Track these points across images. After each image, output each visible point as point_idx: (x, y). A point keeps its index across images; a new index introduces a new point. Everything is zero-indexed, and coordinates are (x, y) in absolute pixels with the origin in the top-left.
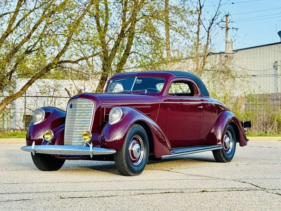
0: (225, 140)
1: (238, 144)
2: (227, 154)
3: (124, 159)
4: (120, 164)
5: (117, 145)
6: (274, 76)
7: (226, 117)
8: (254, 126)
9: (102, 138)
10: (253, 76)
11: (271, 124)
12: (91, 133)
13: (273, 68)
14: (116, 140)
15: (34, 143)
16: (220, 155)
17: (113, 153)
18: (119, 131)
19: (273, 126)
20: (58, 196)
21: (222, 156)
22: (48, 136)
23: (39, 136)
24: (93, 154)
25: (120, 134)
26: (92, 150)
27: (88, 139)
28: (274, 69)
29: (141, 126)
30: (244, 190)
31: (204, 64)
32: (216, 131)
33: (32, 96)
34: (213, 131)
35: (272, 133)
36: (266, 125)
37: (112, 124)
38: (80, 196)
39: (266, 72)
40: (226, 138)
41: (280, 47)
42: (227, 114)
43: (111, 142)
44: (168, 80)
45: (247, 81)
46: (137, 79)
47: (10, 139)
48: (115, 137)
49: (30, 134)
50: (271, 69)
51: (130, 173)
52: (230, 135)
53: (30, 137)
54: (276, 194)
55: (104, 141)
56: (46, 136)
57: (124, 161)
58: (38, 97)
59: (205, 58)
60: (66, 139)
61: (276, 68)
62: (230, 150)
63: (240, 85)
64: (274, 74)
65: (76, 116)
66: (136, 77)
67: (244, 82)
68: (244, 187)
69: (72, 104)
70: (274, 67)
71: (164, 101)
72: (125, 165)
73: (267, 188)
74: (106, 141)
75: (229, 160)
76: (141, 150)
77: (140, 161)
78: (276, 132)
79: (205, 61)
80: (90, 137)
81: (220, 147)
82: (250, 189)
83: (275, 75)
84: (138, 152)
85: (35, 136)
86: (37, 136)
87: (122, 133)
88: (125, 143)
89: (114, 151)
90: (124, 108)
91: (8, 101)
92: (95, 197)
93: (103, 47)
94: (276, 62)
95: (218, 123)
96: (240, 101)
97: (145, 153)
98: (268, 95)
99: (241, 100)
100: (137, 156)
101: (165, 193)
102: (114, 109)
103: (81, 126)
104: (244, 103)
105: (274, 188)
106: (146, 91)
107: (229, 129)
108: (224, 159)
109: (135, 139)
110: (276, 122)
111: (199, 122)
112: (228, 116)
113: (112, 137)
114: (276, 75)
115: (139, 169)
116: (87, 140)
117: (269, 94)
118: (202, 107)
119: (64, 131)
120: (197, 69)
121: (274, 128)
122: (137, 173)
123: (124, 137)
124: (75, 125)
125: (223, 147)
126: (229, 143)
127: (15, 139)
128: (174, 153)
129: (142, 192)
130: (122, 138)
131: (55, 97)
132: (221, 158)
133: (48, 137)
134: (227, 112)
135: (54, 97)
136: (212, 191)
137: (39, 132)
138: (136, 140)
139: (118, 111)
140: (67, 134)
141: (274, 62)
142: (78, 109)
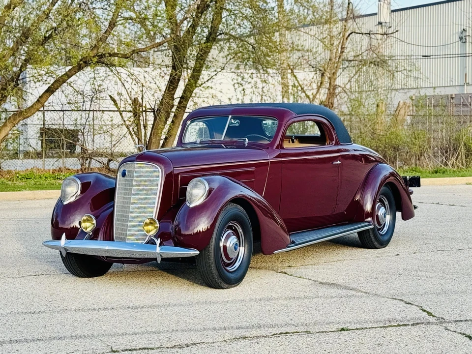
0: (378, 212)
1: (399, 214)
2: (381, 235)
3: (212, 263)
4: (206, 272)
5: (201, 241)
6: (461, 57)
7: (380, 173)
8: (427, 154)
9: (176, 229)
10: (425, 56)
11: (455, 149)
12: (157, 221)
13: (458, 41)
14: (200, 231)
15: (64, 236)
16: (370, 237)
17: (195, 255)
18: (203, 217)
19: (458, 155)
20: (107, 345)
21: (373, 240)
22: (87, 224)
23: (72, 223)
24: (161, 256)
25: (206, 222)
26: (159, 251)
27: (153, 230)
28: (460, 42)
29: (239, 207)
30: (409, 325)
31: (343, 50)
32: (362, 197)
33: (54, 109)
34: (358, 198)
35: (456, 166)
36: (447, 152)
37: (191, 206)
38: (143, 347)
39: (446, 48)
40: (379, 208)
41: (470, 19)
42: (380, 169)
43: (191, 235)
44: (283, 121)
45: (416, 77)
46: (231, 119)
47: (21, 192)
48: (197, 227)
49: (57, 217)
50: (455, 42)
51: (223, 284)
52: (386, 203)
53: (57, 223)
54: (460, 333)
55: (178, 232)
56: (83, 225)
57: (213, 266)
58: (65, 111)
59: (345, 41)
60: (117, 229)
61: (464, 40)
62: (386, 229)
63: (403, 84)
64: (460, 54)
65: (131, 191)
66: (230, 116)
67: (410, 79)
68: (408, 318)
69: (124, 170)
70: (461, 38)
71: (276, 157)
72: (215, 272)
73: (447, 318)
74: (182, 233)
75: (383, 244)
76: (240, 246)
77: (237, 264)
78: (462, 165)
79: (343, 46)
80: (156, 227)
81: (370, 225)
82: (419, 321)
83: (462, 55)
84: (236, 249)
85: (66, 223)
86: (69, 223)
87: (209, 220)
88: (214, 236)
89: (196, 252)
90: (212, 179)
91: (14, 120)
92: (167, 347)
93: (172, 29)
94: (464, 30)
95: (366, 183)
96: (402, 112)
97: (246, 250)
98: (449, 97)
99: (405, 109)
100: (232, 256)
101: (281, 334)
102: (195, 180)
103: (141, 208)
104: (409, 114)
105: (458, 319)
106: (247, 140)
107: (384, 194)
108: (376, 243)
109: (230, 228)
110: (463, 148)
111: (335, 180)
112: (383, 172)
113: (193, 227)
114: (465, 55)
115: (237, 276)
116: (151, 233)
117: (452, 96)
118: (340, 162)
119: (112, 213)
120: (330, 60)
121: (460, 157)
122: (233, 284)
123: (213, 226)
124: (131, 206)
125: (375, 226)
126: (385, 217)
127: (30, 192)
128: (293, 245)
129: (243, 333)
130: (209, 228)
131: (93, 111)
132: (372, 241)
133: (87, 226)
134: (381, 166)
135: (91, 111)
136: (357, 329)
137: (73, 215)
138: (232, 229)
139: (201, 185)
140: (118, 220)
141: (460, 30)
142: (136, 179)
